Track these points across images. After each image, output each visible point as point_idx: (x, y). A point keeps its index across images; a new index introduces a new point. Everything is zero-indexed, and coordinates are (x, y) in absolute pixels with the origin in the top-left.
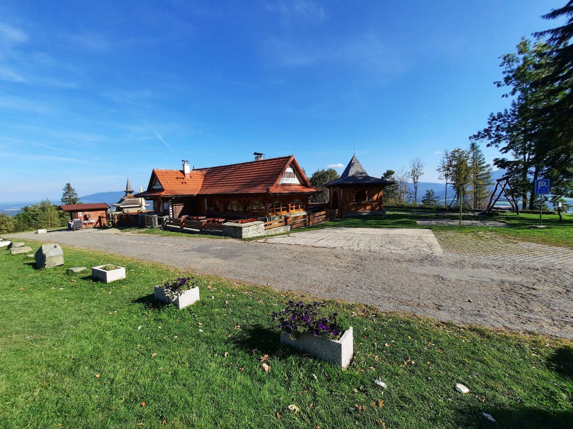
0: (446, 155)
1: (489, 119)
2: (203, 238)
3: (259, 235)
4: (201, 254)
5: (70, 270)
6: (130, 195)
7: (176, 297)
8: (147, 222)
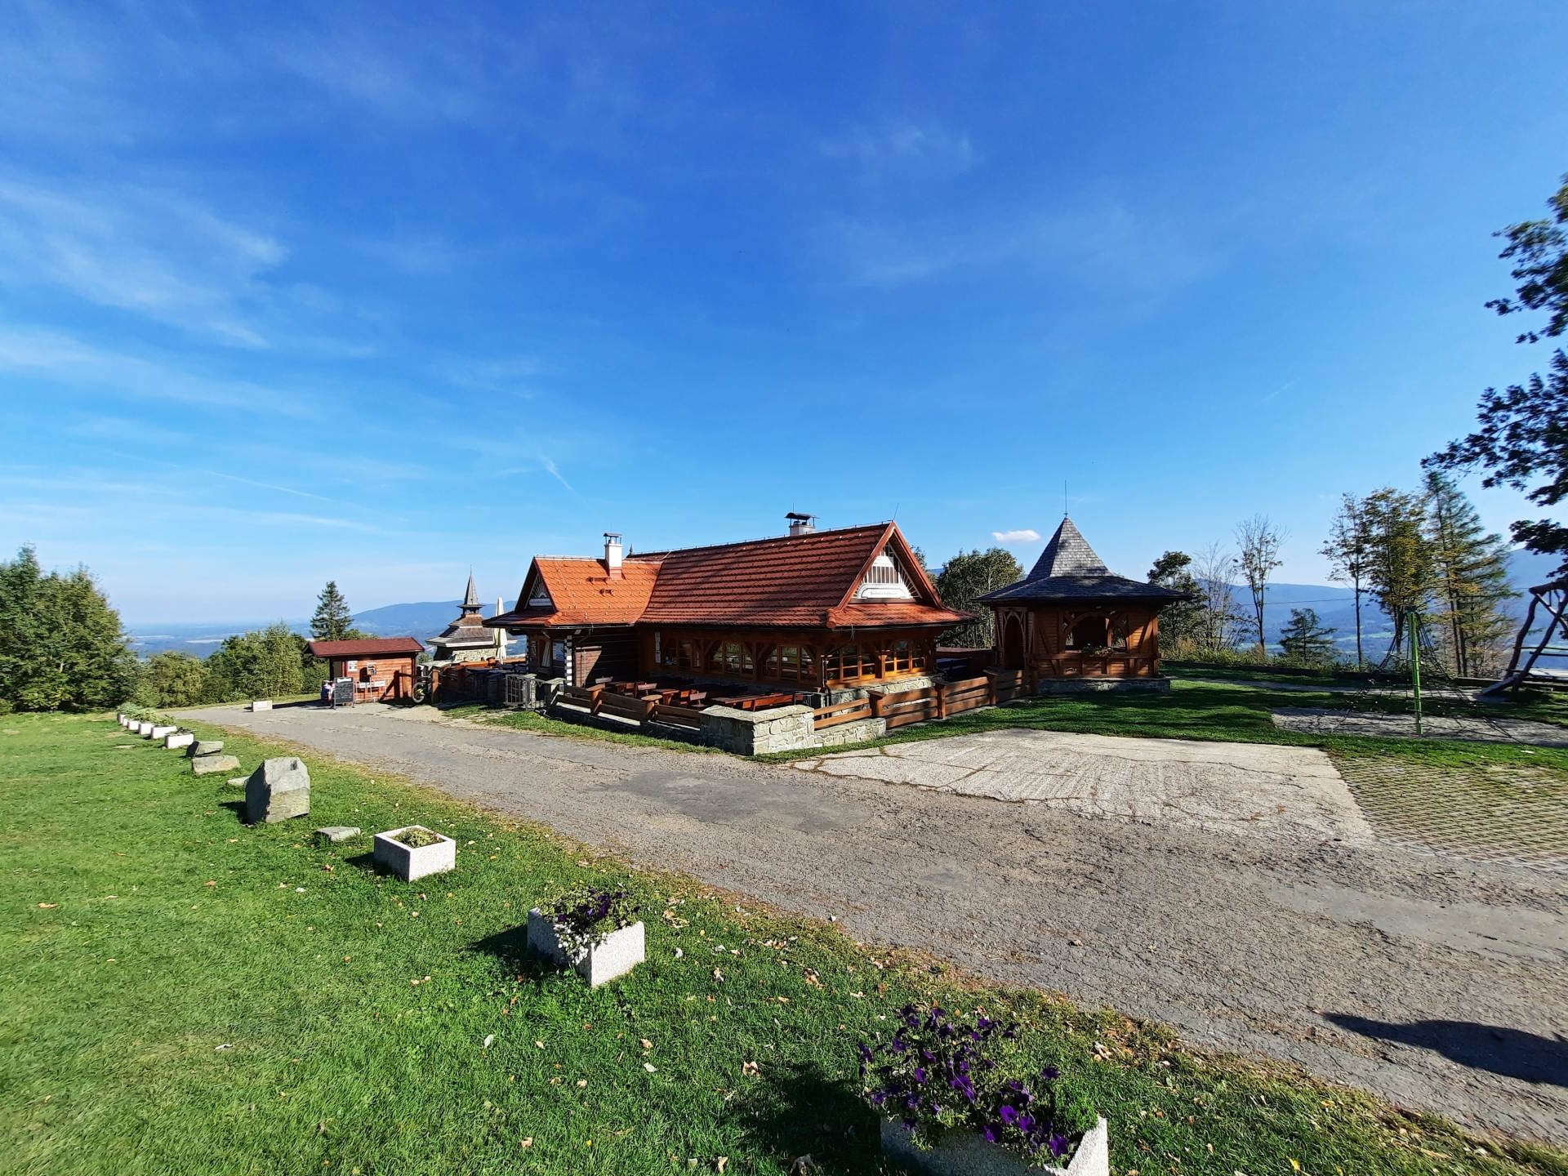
0: (1350, 508)
1: (1481, 406)
2: (649, 749)
3: (798, 746)
4: (645, 802)
5: (323, 834)
6: (472, 616)
7: (584, 952)
8: (509, 692)
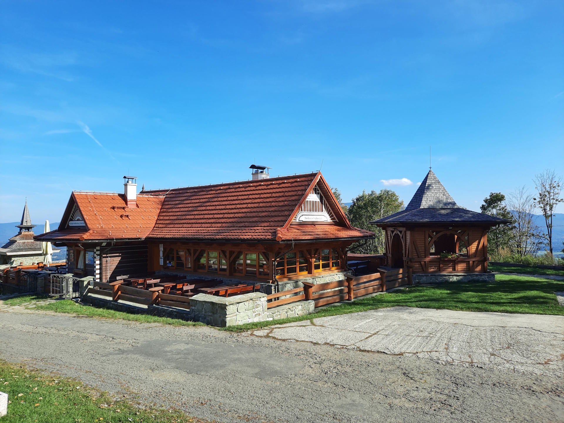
2: (153, 324)
3: (256, 320)
4: (150, 361)
6: (27, 233)
8: (53, 286)
